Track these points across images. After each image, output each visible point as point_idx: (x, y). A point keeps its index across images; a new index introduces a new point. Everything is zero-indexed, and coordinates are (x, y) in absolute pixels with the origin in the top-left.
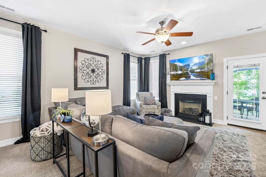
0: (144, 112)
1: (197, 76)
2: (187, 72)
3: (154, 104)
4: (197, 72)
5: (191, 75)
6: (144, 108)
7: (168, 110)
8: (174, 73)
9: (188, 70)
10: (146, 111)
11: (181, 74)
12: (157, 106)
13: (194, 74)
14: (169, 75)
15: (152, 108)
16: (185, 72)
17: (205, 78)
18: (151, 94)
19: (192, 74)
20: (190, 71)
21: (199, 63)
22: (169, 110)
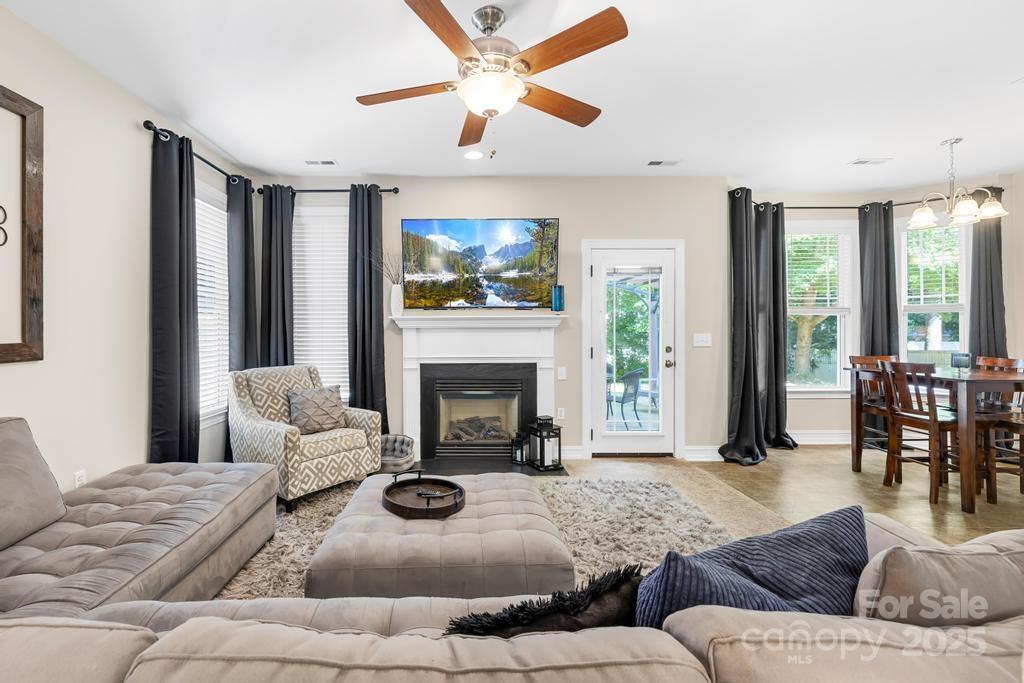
0: (307, 475)
1: (507, 295)
2: (473, 275)
3: (343, 422)
4: (509, 281)
5: (490, 292)
6: (305, 452)
7: (395, 441)
8: (422, 280)
9: (477, 271)
10: (316, 467)
11: (450, 285)
12: (363, 431)
13: (498, 285)
14: (399, 285)
15: (343, 444)
16: (467, 276)
17: (532, 301)
18: (313, 374)
19: (490, 287)
20: (484, 273)
21: (517, 245)
22: (400, 438)
